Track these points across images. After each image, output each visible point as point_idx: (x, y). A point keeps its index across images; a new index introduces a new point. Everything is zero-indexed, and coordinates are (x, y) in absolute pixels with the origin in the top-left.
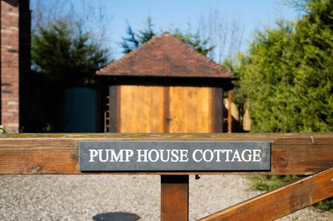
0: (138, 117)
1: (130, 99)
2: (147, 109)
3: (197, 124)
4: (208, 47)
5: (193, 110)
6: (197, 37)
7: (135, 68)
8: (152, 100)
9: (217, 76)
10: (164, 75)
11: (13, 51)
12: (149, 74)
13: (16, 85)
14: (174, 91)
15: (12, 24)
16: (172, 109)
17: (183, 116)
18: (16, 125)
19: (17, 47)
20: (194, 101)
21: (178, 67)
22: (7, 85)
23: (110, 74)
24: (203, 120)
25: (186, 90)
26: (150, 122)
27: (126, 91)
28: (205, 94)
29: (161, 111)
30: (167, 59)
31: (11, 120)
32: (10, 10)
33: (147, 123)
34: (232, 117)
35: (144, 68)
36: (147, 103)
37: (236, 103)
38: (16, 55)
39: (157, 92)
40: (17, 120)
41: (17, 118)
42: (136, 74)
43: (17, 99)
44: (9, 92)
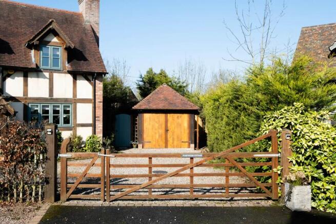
0: (152, 129)
1: (148, 120)
2: (157, 125)
3: (181, 132)
4: (185, 85)
5: (180, 125)
6: (179, 79)
7: (151, 105)
8: (159, 121)
9: (191, 109)
10: (166, 108)
11: (100, 102)
12: (158, 108)
13: (102, 117)
14: (170, 116)
15: (100, 90)
16: (169, 125)
17: (175, 128)
18: (102, 135)
19: (102, 100)
20: (180, 121)
21: (172, 104)
22: (98, 117)
23: (139, 108)
24: (184, 130)
25: (176, 115)
26: (158, 132)
27: (147, 116)
28: (185, 117)
29: (164, 126)
30: (166, 99)
31: (99, 133)
32: (99, 84)
33: (157, 132)
34: (199, 125)
35: (155, 105)
36: (156, 122)
37: (201, 118)
38: (102, 104)
39: (162, 116)
40: (102, 133)
41: (102, 132)
42: (151, 108)
43: (102, 123)
44: (99, 120)
